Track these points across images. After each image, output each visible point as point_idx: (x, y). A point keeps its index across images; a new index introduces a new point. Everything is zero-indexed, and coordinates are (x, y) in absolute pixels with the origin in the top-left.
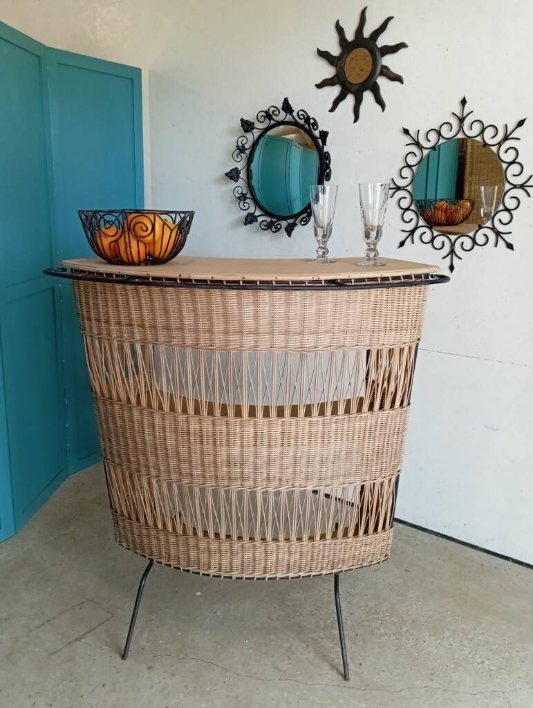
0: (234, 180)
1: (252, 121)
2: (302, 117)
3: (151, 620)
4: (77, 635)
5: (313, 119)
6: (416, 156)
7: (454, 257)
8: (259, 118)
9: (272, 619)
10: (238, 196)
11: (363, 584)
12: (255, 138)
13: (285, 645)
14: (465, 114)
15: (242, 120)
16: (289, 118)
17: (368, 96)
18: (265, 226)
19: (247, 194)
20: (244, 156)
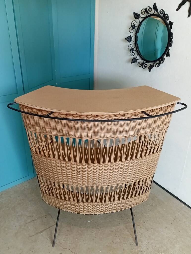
0: (129, 41)
1: (139, 14)
2: (162, 13)
3: (68, 230)
4: (41, 230)
5: (167, 14)
8: (142, 12)
9: (113, 243)
10: (130, 49)
11: (157, 234)
12: (140, 22)
15: (134, 13)
16: (156, 13)
18: (140, 65)
19: (134, 48)
20: (134, 30)
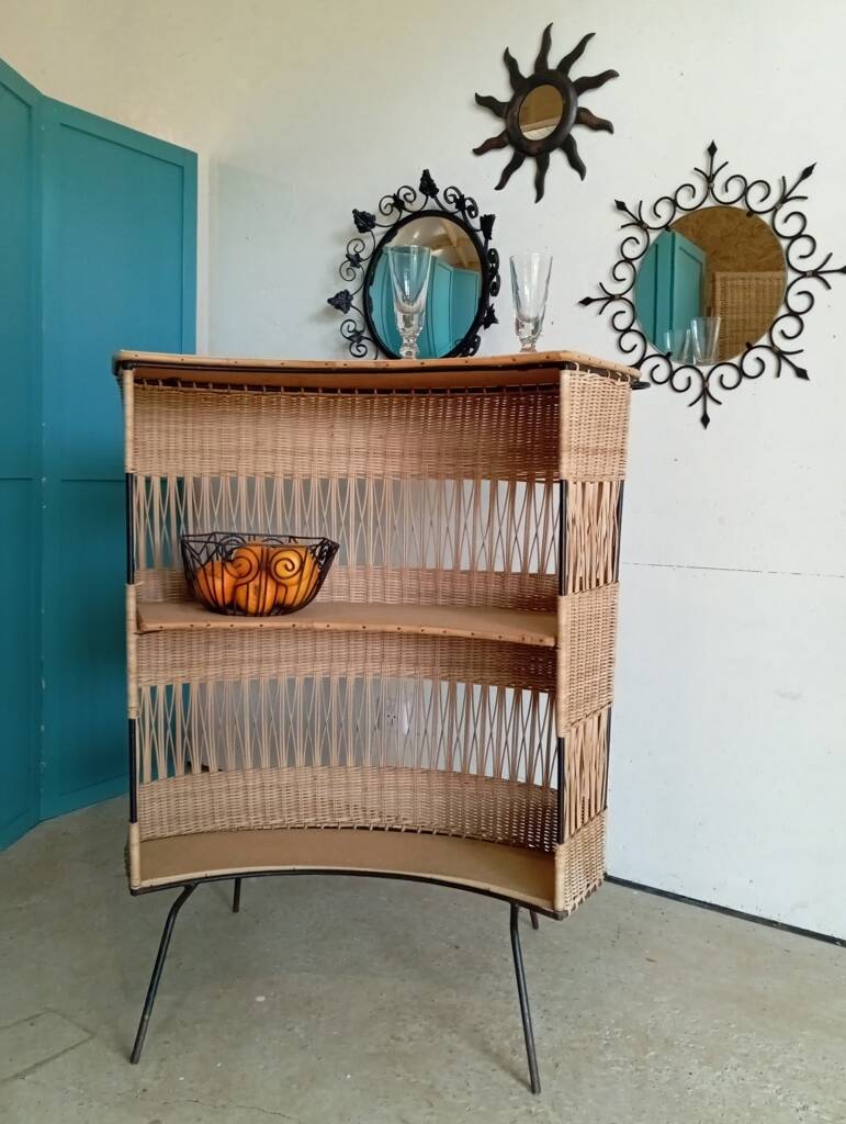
0: (342, 309)
1: (372, 213)
3: (167, 1043)
4: (18, 1069)
5: (470, 199)
6: (638, 243)
7: (709, 401)
8: (383, 207)
9: (399, 1039)
10: (348, 335)
11: (570, 982)
12: (377, 243)
13: (423, 1081)
14: (715, 169)
15: (355, 212)
16: (432, 204)
17: (557, 159)
19: (363, 331)
20: (359, 272)
